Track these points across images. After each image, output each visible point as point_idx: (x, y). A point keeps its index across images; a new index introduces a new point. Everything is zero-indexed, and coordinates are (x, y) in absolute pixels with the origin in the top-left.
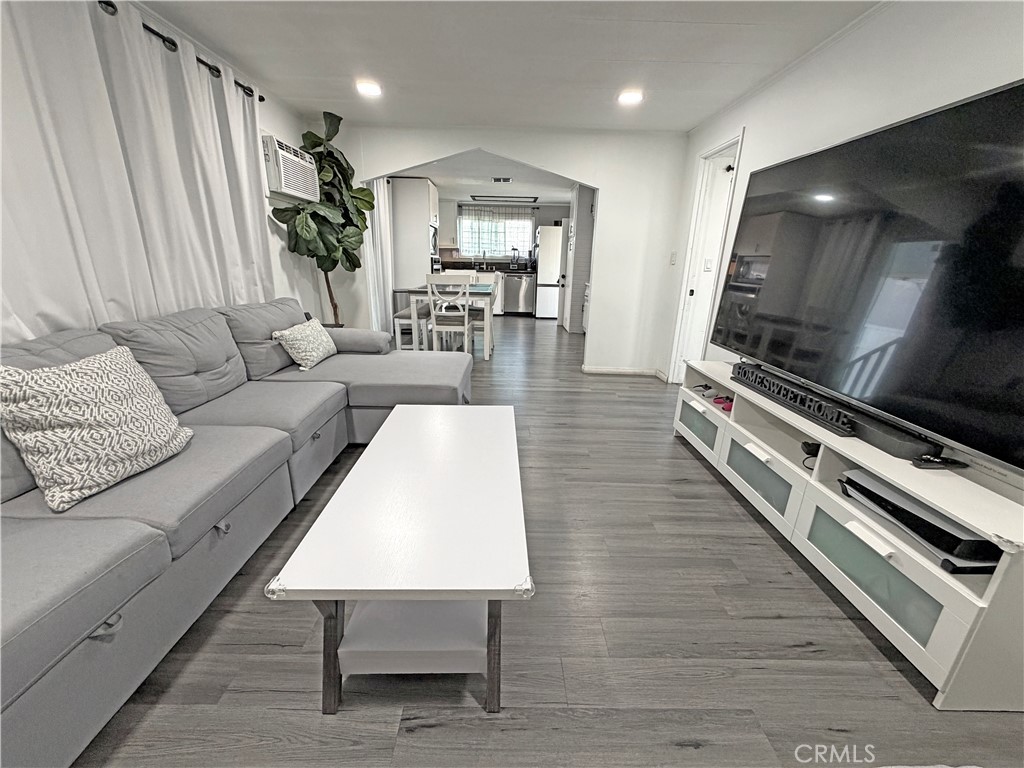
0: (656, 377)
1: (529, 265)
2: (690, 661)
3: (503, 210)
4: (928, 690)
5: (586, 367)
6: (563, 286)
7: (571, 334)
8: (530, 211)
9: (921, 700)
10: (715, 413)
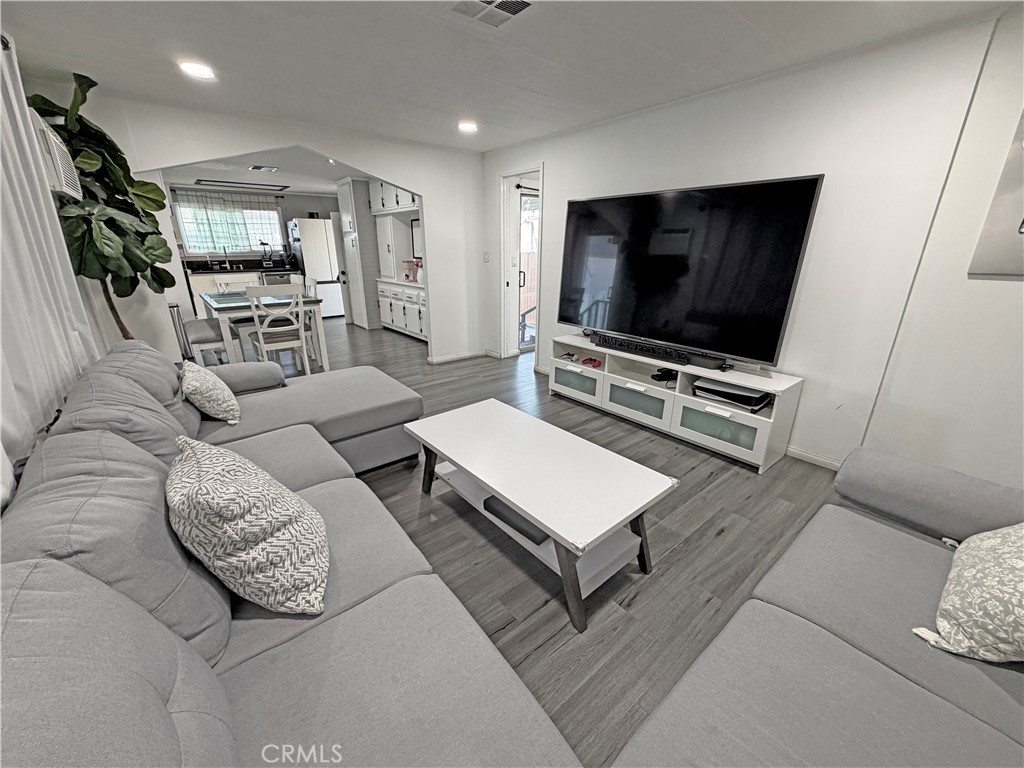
0: (487, 356)
1: (286, 262)
2: (687, 503)
3: (236, 198)
4: (754, 469)
5: (435, 358)
6: (344, 282)
7: (371, 331)
8: (273, 199)
9: (754, 475)
10: (589, 371)
